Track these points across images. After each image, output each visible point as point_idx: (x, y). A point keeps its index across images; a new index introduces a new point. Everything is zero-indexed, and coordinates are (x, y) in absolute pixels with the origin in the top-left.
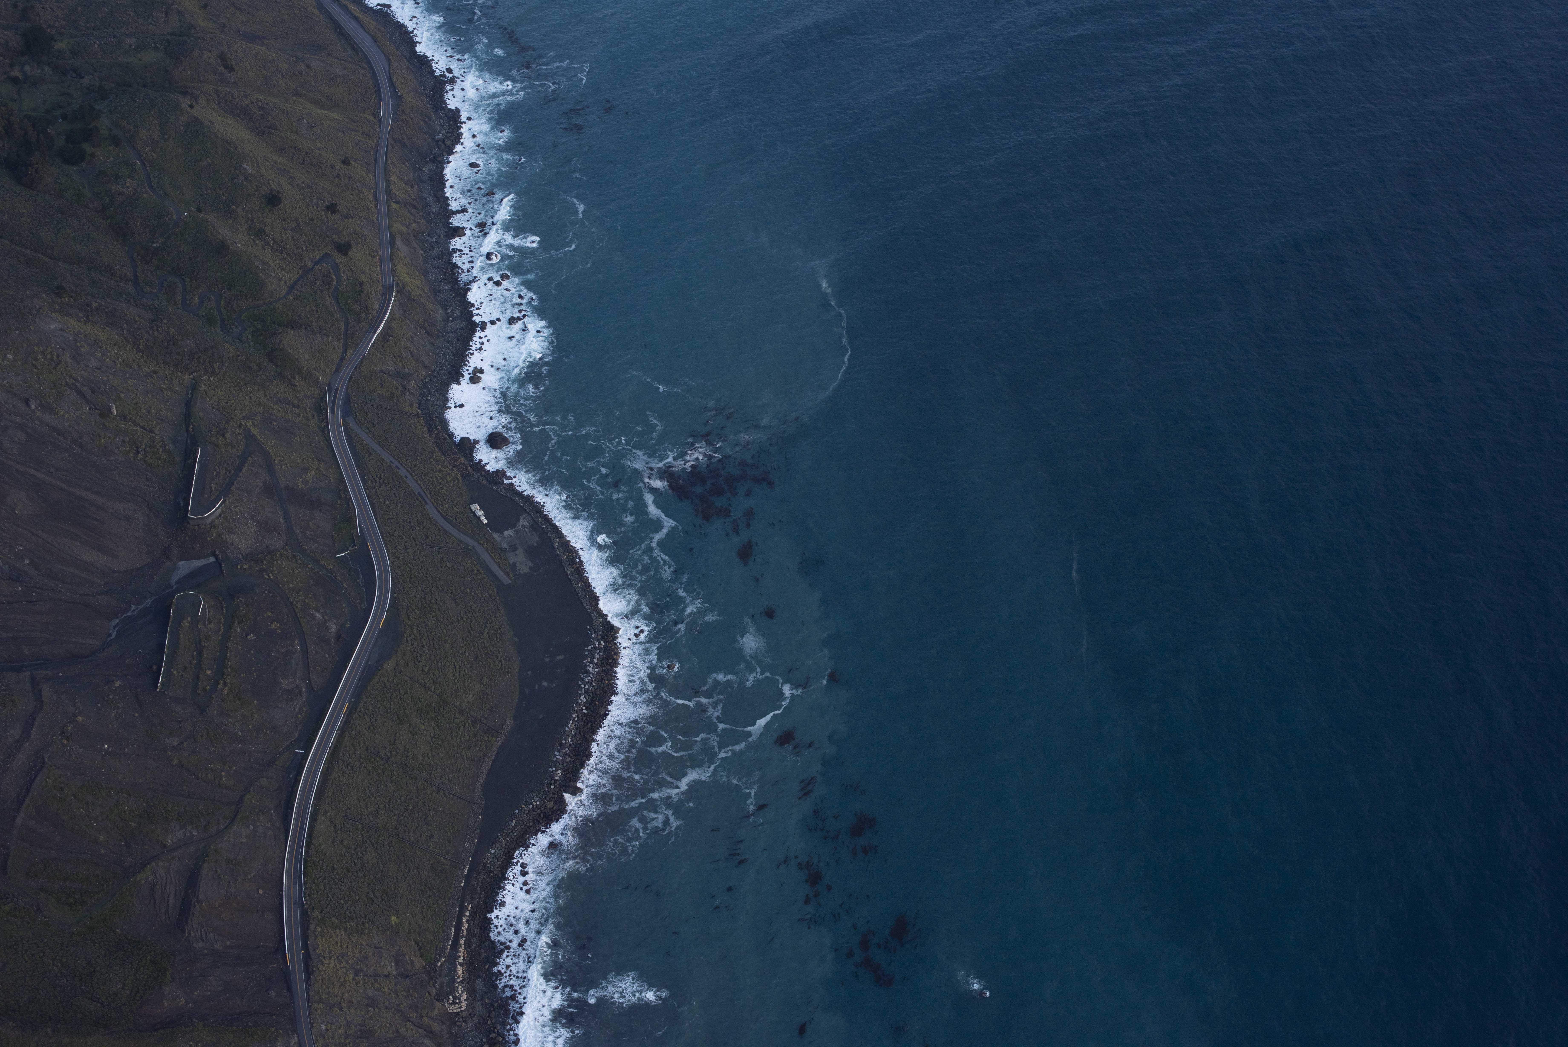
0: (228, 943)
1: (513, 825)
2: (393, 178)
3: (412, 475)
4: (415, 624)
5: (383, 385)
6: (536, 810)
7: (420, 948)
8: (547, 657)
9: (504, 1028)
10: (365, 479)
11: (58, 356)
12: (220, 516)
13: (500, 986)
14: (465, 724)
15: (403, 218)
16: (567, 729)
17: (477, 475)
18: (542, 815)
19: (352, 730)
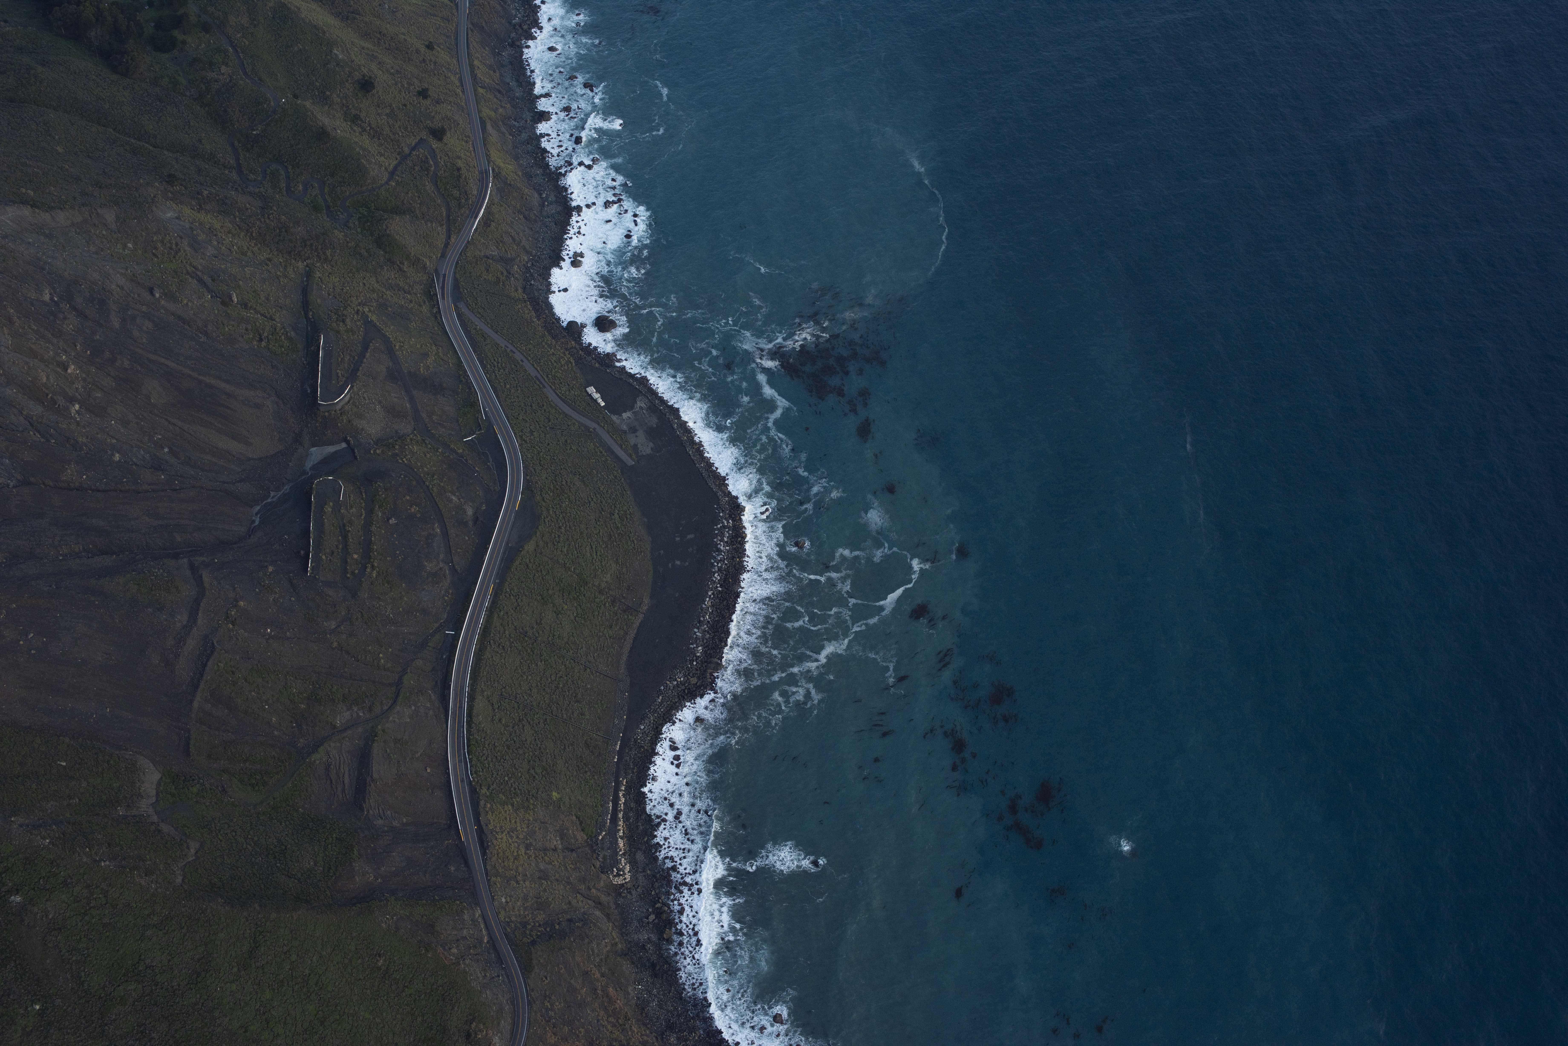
0: (405, 820)
1: (660, 701)
2: (476, 62)
3: (528, 359)
4: (550, 506)
5: (488, 270)
6: (681, 686)
7: (581, 823)
8: (678, 537)
9: (669, 898)
10: (484, 363)
11: (177, 244)
12: (349, 402)
13: (660, 858)
14: (605, 604)
15: (490, 103)
16: (704, 606)
17: (589, 358)
18: (686, 691)
19: (500, 611)
